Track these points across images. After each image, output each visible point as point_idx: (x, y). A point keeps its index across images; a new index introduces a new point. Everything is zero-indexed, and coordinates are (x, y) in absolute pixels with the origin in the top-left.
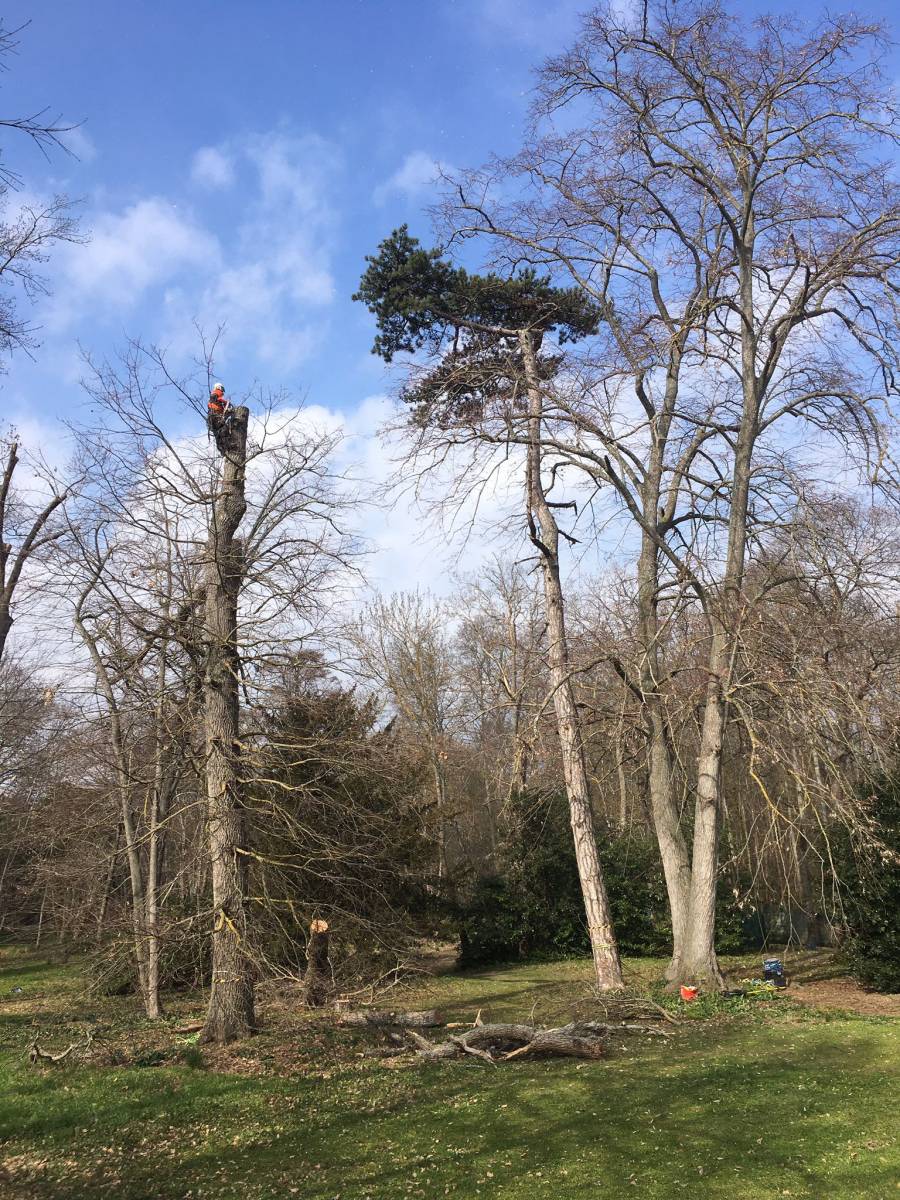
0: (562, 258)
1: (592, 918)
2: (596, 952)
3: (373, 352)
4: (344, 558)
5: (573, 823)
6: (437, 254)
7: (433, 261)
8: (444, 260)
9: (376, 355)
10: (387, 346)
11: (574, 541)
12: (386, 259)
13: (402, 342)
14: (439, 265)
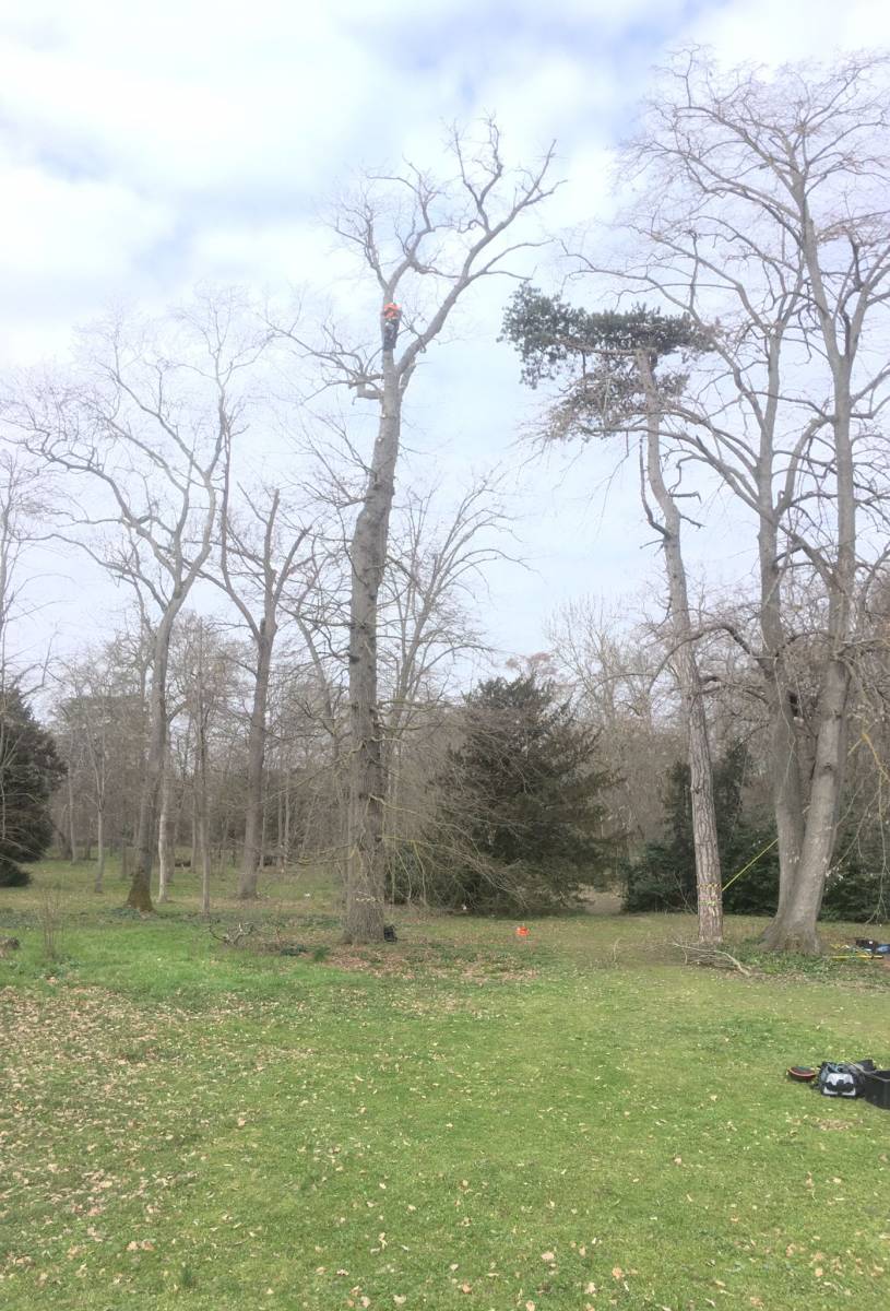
0: (658, 286)
1: (701, 876)
2: (701, 909)
3: (521, 382)
4: (525, 562)
5: (692, 789)
6: (557, 298)
7: (555, 303)
8: (564, 301)
9: (524, 384)
10: (532, 376)
11: (699, 525)
12: (519, 307)
13: (542, 372)
14: (561, 306)
